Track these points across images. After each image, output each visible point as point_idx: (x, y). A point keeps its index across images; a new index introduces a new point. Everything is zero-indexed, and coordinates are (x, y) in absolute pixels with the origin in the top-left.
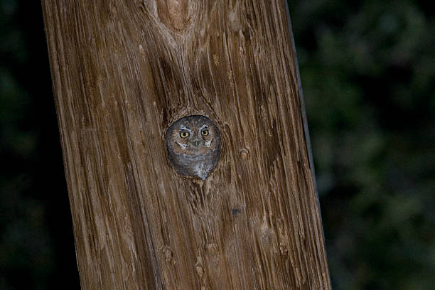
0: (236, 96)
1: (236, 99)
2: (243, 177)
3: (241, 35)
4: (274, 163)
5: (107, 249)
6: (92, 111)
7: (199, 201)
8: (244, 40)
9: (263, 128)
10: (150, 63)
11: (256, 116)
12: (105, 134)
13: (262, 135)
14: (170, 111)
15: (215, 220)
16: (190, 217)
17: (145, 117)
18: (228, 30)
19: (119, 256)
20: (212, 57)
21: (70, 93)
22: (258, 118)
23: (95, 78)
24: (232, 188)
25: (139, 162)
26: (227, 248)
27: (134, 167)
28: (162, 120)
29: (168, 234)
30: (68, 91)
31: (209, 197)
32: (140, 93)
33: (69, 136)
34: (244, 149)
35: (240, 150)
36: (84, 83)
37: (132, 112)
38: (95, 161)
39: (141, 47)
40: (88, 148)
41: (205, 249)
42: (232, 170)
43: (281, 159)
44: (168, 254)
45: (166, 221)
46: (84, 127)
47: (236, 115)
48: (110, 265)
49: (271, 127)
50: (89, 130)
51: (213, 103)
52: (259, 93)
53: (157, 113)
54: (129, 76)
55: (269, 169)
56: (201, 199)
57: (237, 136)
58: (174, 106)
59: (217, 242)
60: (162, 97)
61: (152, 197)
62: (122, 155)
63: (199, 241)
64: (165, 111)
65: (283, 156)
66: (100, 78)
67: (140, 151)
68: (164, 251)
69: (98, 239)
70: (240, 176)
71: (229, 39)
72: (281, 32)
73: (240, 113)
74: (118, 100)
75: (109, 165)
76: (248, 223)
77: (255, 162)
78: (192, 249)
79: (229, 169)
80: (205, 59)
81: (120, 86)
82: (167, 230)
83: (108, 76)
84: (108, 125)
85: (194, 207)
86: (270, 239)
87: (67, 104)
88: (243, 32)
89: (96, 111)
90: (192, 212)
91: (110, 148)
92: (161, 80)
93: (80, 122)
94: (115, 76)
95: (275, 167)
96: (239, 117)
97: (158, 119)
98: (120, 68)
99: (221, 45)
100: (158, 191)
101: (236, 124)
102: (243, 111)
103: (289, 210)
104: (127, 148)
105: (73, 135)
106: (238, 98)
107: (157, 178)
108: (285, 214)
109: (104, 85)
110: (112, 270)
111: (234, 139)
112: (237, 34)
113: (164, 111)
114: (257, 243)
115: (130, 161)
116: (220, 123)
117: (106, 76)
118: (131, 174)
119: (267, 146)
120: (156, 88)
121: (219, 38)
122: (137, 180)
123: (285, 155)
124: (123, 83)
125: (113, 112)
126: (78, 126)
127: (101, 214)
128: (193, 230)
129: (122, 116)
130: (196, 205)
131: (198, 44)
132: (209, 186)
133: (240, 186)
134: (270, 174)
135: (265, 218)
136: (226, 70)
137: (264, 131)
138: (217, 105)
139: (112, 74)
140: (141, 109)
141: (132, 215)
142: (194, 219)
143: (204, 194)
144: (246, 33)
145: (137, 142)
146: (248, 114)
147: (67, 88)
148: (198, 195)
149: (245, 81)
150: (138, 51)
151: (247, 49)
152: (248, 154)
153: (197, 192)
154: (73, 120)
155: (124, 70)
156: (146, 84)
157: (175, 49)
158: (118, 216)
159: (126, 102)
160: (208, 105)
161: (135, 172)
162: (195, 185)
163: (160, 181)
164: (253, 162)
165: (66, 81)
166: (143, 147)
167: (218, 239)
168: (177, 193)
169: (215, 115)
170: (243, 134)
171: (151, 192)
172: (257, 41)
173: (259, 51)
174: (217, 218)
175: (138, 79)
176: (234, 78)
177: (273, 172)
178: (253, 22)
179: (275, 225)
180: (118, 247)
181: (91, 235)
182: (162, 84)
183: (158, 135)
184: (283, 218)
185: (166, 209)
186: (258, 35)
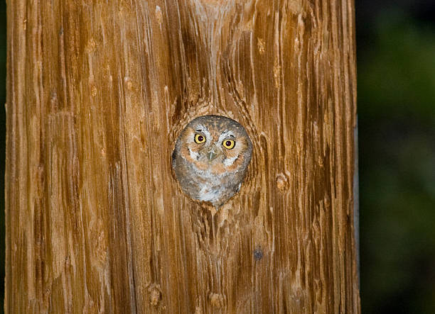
0: (281, 100)
1: (281, 105)
2: (276, 211)
3: (301, 22)
4: (321, 202)
5: (64, 279)
6: (71, 87)
7: (208, 233)
8: (302, 29)
9: (313, 152)
10: (168, 33)
11: (304, 135)
12: (87, 121)
13: (309, 161)
14: (186, 104)
15: (228, 263)
16: (193, 251)
17: (150, 104)
18: (284, 10)
19: (83, 287)
20: (256, 42)
21: (38, 64)
22: (308, 137)
23: (83, 43)
24: (259, 224)
25: (132, 163)
26: (239, 303)
27: (124, 169)
28: (173, 113)
29: (159, 267)
30: (35, 62)
31: (222, 231)
32: (147, 70)
33: (27, 124)
34: (282, 174)
35: (277, 175)
36: (65, 49)
37: (132, 93)
38: (66, 156)
39: (158, 8)
40: (57, 139)
41: (208, 299)
42: (261, 200)
43: (330, 201)
44: (155, 297)
45: (159, 249)
46: (53, 110)
47: (279, 127)
48: (66, 302)
49: (322, 154)
50: (62, 113)
51: (249, 104)
52: (313, 104)
53: (168, 101)
54: (136, 45)
55: (313, 207)
56: (211, 231)
57: (275, 155)
58: (192, 98)
59: (226, 293)
60: (178, 81)
61: (144, 214)
62: (109, 151)
63: (202, 285)
64: (179, 101)
65: (333, 197)
66: (91, 43)
67: (136, 148)
68: (150, 289)
69: (50, 265)
70: (271, 209)
71: (284, 23)
72: (348, 37)
73: (284, 125)
74: (115, 76)
75: (87, 163)
76: (275, 275)
77: (295, 196)
78: (190, 294)
79: (258, 197)
80: (246, 41)
81: (120, 56)
82: (159, 263)
83: (105, 42)
84: (94, 108)
85: (201, 240)
86: (302, 302)
87: (32, 79)
88: (303, 18)
89: (78, 88)
90: (197, 245)
91: (92, 139)
92: (180, 59)
93: (49, 103)
94: (115, 41)
95: (321, 208)
96: (282, 130)
97: (168, 110)
98: (123, 32)
99: (271, 27)
100: (153, 207)
101: (276, 138)
102: (288, 123)
103: (332, 272)
104: (118, 142)
105: (34, 122)
106: (284, 104)
107: (154, 189)
108: (327, 275)
109: (96, 53)
110: (66, 308)
111: (271, 157)
112: (295, 18)
113: (177, 101)
114: (284, 302)
115: (119, 159)
116: (255, 132)
117: (101, 40)
118: (118, 177)
119: (314, 177)
120: (171, 68)
121: (269, 17)
122: (125, 187)
123: (336, 197)
124: (126, 54)
125: (104, 91)
126: (43, 109)
127: (62, 230)
128: (196, 270)
129: (117, 97)
130: (203, 237)
131: (238, 20)
132: (224, 216)
133: (270, 223)
134: (313, 215)
135: (298, 273)
136: (273, 64)
137: (314, 156)
138: (254, 108)
139: (111, 38)
140: (146, 93)
141: (112, 233)
142: (199, 254)
143: (216, 227)
144: (307, 20)
145: (134, 136)
146: (295, 129)
147: (35, 57)
148: (207, 225)
149: (297, 83)
150: (153, 14)
151: (306, 42)
152: (287, 184)
153: (206, 221)
154: (38, 102)
155: (130, 35)
156: (158, 61)
157: (204, 23)
158: (89, 233)
159: (126, 79)
160: (240, 104)
161: (124, 176)
162: (205, 211)
163: (159, 194)
164: (293, 196)
165: (35, 48)
166: (140, 144)
167: (229, 288)
168: (179, 215)
169: (248, 121)
170: (283, 154)
171: (143, 207)
172: (319, 36)
173: (320, 50)
174: (232, 259)
175: (147, 51)
176: (283, 76)
177: (318, 215)
178: (318, 9)
179: (311, 285)
180: (82, 276)
181: (40, 262)
182: (180, 64)
183: (166, 131)
184: (323, 279)
185: (161, 232)
186: (321, 29)
